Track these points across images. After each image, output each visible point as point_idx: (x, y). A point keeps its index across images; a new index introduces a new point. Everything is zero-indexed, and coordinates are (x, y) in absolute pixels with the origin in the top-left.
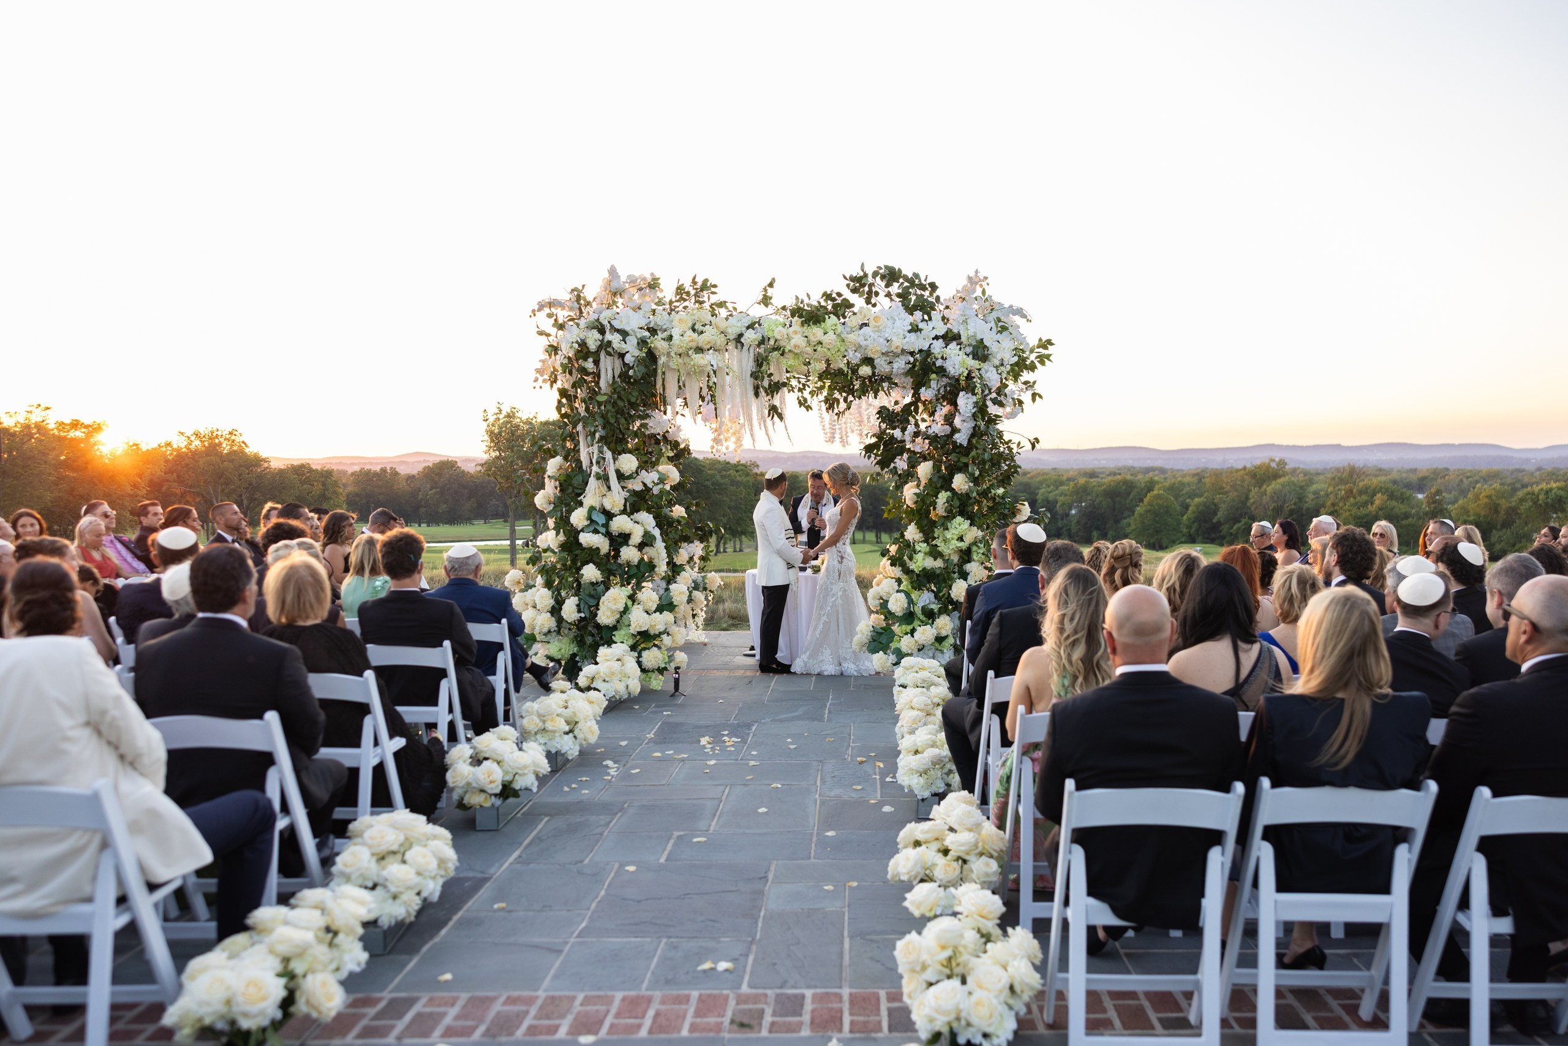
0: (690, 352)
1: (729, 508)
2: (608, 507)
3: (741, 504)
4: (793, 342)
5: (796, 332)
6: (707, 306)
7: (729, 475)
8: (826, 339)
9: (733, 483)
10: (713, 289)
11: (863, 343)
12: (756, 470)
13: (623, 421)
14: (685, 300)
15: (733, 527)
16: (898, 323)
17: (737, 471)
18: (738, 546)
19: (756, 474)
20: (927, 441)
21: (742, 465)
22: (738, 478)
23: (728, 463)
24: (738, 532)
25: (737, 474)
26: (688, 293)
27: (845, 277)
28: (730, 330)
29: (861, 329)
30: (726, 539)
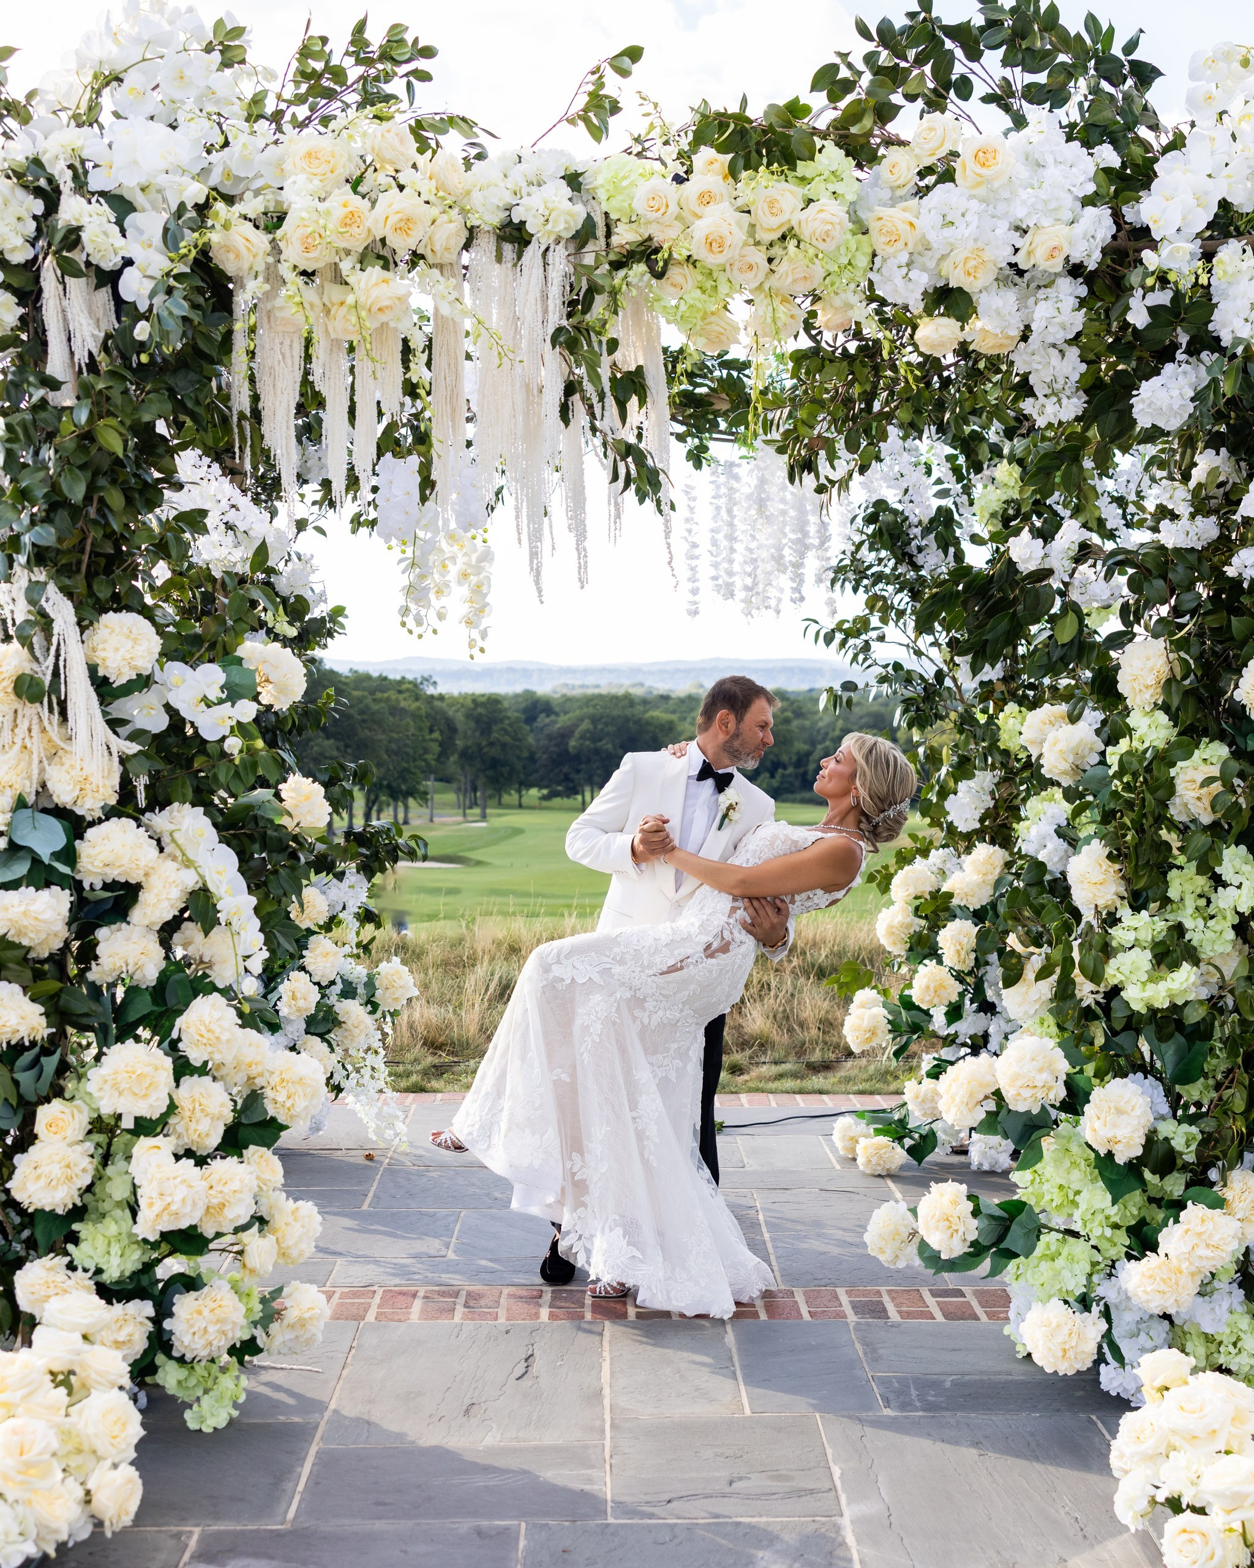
0: (346, 266)
1: (387, 751)
2: (63, 794)
3: (406, 746)
4: (701, 228)
5: (706, 198)
6: (403, 117)
7: (388, 699)
8: (810, 222)
9: (395, 710)
10: (422, 64)
11: (937, 238)
12: (431, 691)
13: (116, 499)
14: (330, 95)
15: (394, 784)
16: (1052, 173)
17: (400, 692)
18: (401, 816)
19: (432, 696)
20: (1121, 580)
21: (410, 682)
22: (403, 704)
23: (385, 679)
24: (401, 791)
25: (401, 697)
26: (338, 74)
27: (863, 30)
28: (477, 199)
29: (922, 192)
30: (381, 803)
